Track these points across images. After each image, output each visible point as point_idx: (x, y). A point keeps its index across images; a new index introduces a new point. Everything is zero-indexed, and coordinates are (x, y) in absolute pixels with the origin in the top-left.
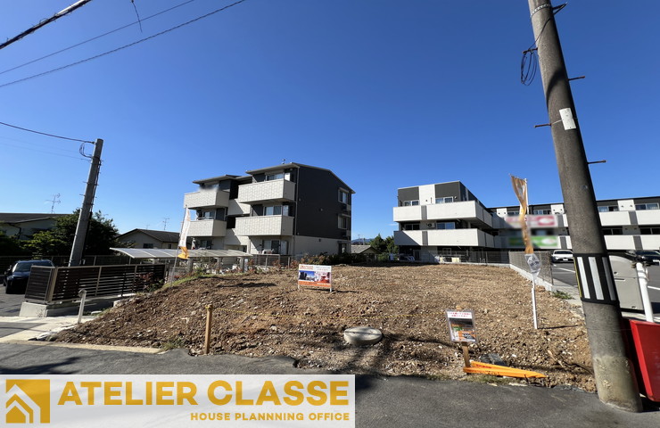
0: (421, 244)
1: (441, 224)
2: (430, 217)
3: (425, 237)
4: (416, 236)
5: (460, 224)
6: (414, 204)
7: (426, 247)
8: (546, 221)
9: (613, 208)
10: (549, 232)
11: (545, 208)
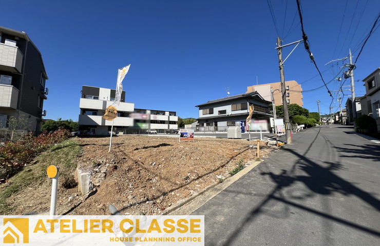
0: (100, 124)
3: (103, 121)
4: (97, 120)
5: (123, 114)
7: (103, 126)
8: (145, 117)
9: (164, 114)
10: (144, 121)
11: (144, 111)
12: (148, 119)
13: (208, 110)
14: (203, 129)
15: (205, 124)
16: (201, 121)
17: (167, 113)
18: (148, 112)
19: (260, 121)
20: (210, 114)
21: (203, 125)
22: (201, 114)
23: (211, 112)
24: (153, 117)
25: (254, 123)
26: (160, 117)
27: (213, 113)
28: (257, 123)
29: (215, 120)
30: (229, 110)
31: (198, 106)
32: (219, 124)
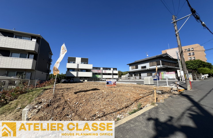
0: (76, 76)
1: (82, 70)
2: (79, 68)
3: (77, 74)
4: (74, 73)
5: (87, 70)
6: (74, 63)
7: (77, 77)
8: (100, 71)
9: (110, 70)
10: (99, 74)
11: (99, 68)
12: (101, 72)
13: (135, 67)
14: (132, 78)
15: (133, 75)
16: (131, 73)
17: (112, 69)
18: (102, 69)
19: (170, 73)
20: (136, 68)
21: (132, 76)
22: (131, 69)
23: (137, 68)
24: (104, 72)
25: (165, 74)
26: (108, 72)
27: (138, 68)
28: (167, 74)
29: (139, 73)
30: (148, 66)
31: (129, 64)
32: (142, 75)
